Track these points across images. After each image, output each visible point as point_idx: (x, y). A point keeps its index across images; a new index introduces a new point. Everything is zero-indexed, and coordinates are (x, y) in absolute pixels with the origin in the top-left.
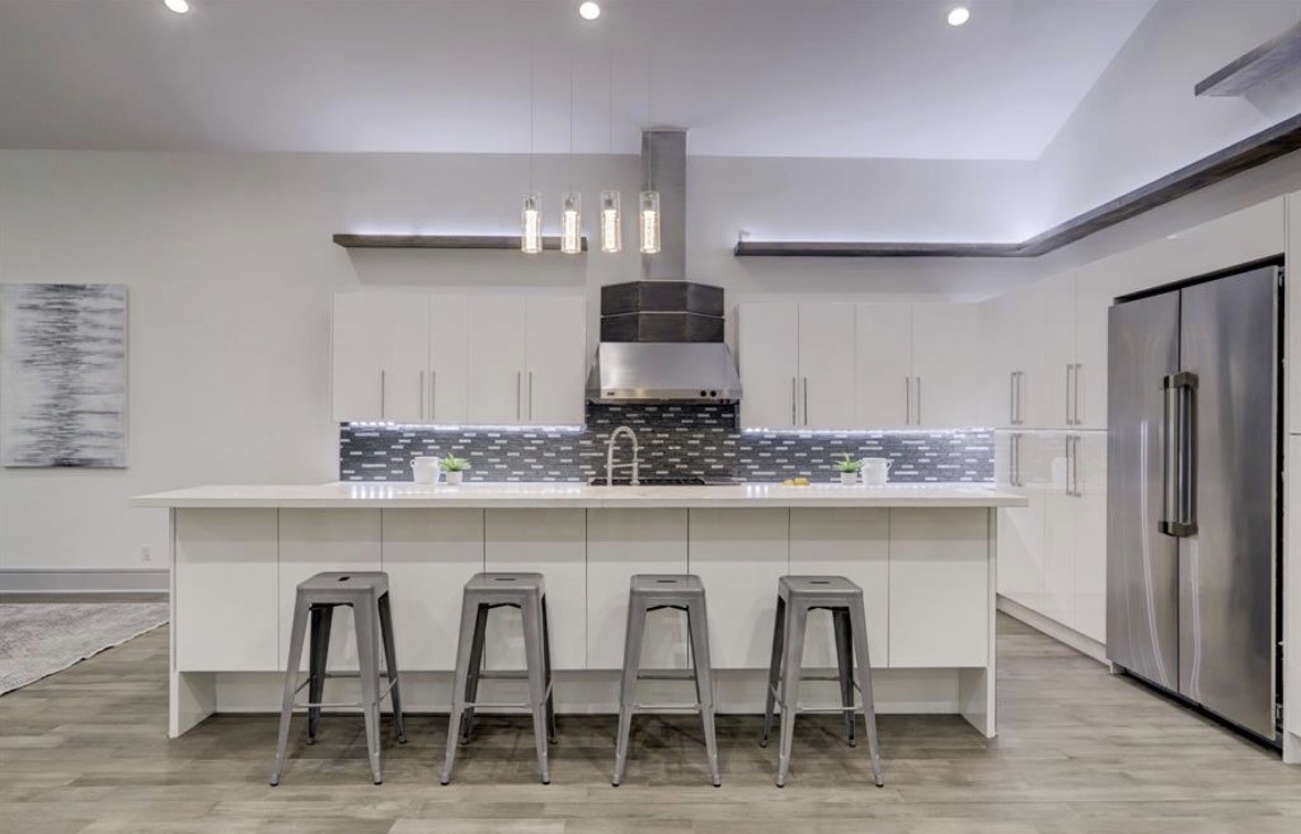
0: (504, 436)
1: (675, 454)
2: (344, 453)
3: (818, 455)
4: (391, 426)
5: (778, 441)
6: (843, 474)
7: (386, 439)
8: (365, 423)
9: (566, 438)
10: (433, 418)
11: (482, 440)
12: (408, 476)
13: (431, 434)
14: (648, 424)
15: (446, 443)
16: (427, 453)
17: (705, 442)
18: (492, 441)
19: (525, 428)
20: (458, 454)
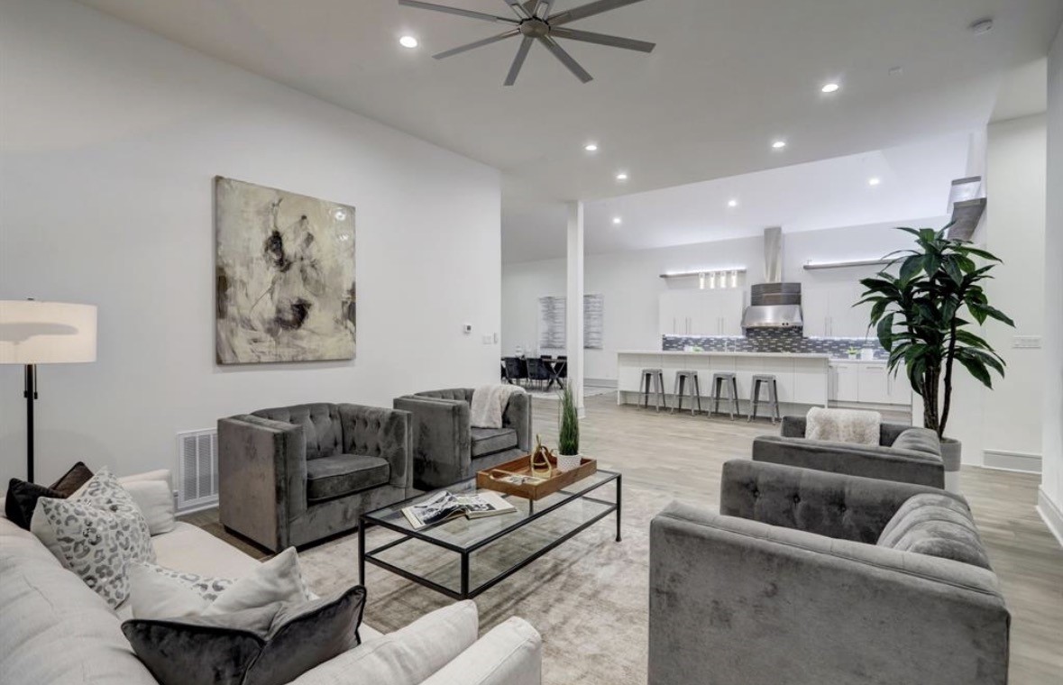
0: (716, 339)
1: (780, 346)
2: (664, 345)
3: (843, 347)
4: (678, 336)
5: (825, 341)
6: (850, 356)
7: (677, 341)
8: (670, 335)
9: (738, 340)
10: (690, 333)
11: (708, 341)
12: (682, 350)
13: (691, 339)
14: (769, 334)
15: (696, 342)
16: (690, 345)
17: (792, 342)
18: (712, 341)
19: (724, 336)
20: (699, 346)
